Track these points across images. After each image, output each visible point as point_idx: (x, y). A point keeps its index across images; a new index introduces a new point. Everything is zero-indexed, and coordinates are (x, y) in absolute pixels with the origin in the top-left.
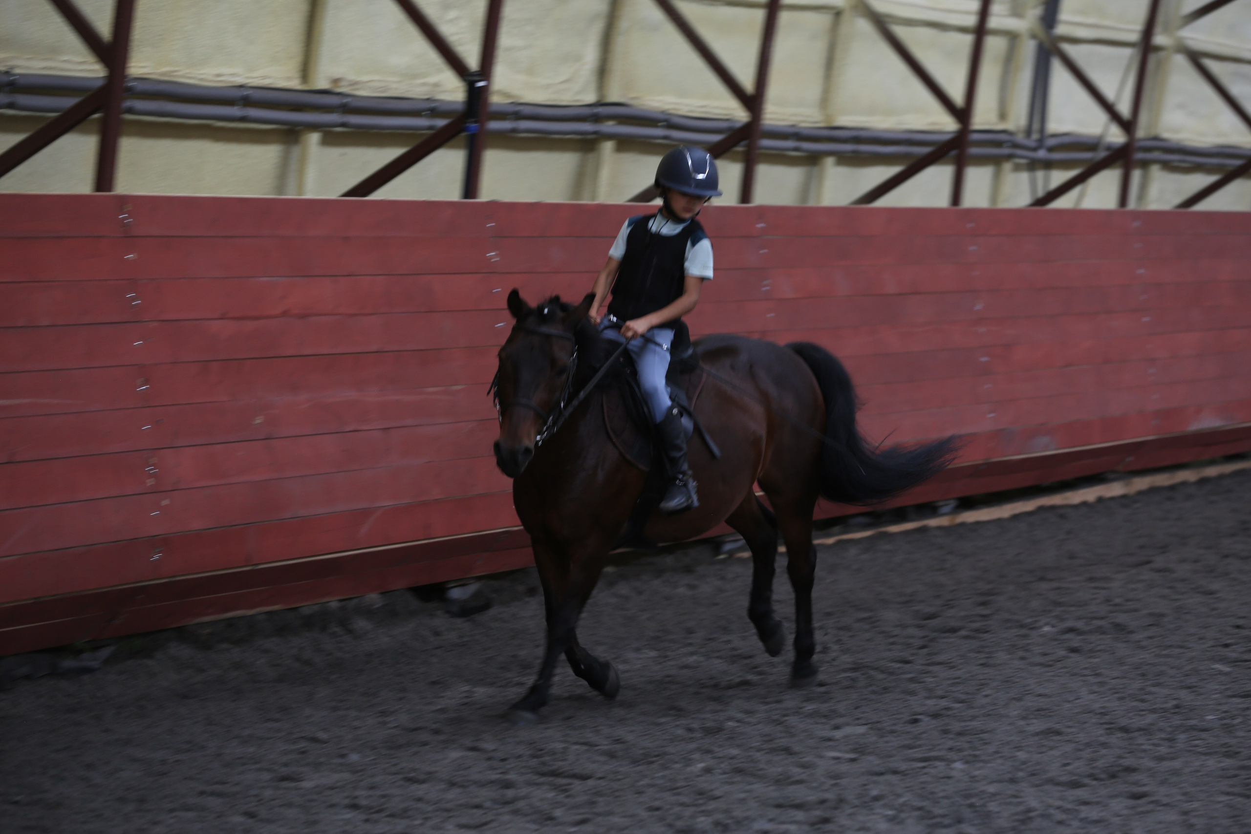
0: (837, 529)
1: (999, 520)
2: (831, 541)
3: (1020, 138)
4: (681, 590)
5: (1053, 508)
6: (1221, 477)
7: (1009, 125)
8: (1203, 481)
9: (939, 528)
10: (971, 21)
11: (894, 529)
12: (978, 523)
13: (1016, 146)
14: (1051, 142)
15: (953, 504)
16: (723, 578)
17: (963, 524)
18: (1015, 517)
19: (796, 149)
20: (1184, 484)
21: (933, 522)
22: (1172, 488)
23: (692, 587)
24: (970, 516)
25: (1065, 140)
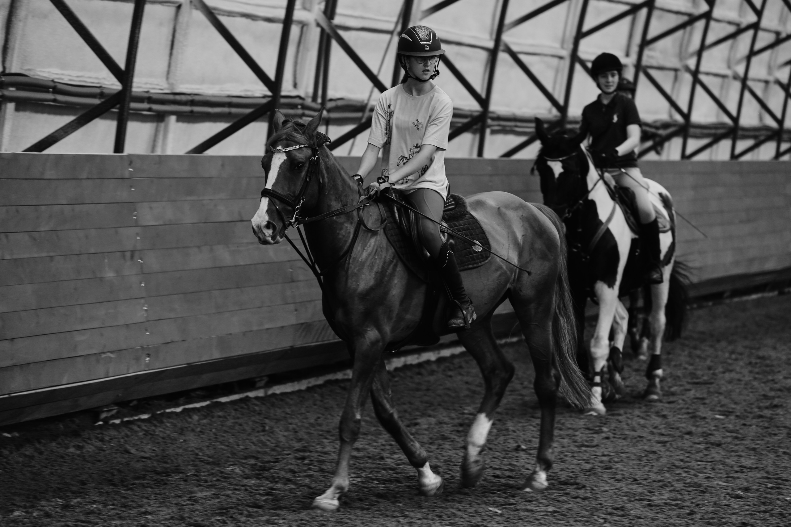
0: (182, 400)
1: (300, 391)
2: (179, 410)
3: (309, 101)
4: (72, 450)
5: (337, 381)
6: (453, 356)
7: (301, 92)
8: (440, 360)
9: (257, 398)
10: (281, 14)
11: (224, 400)
12: (283, 394)
13: (304, 107)
14: (330, 105)
15: (266, 379)
16: (102, 440)
17: (274, 395)
18: (309, 389)
19: (150, 110)
20: (428, 362)
21: (251, 394)
22: (420, 365)
23: (79, 447)
24: (278, 390)
25: (340, 103)
